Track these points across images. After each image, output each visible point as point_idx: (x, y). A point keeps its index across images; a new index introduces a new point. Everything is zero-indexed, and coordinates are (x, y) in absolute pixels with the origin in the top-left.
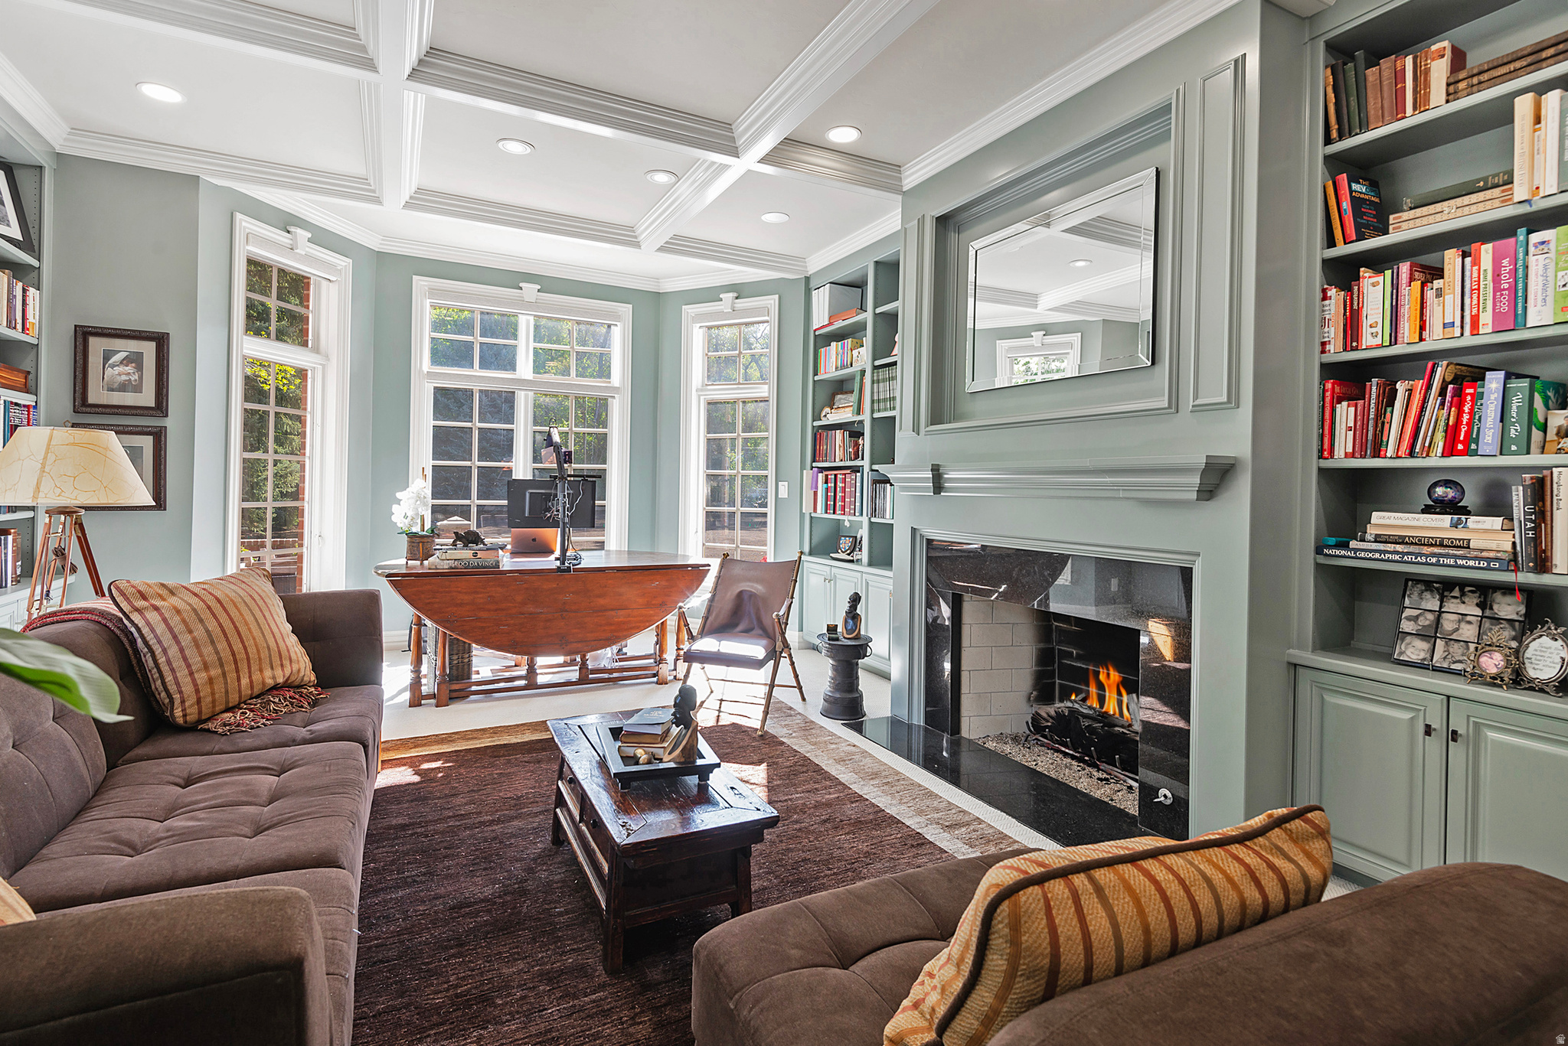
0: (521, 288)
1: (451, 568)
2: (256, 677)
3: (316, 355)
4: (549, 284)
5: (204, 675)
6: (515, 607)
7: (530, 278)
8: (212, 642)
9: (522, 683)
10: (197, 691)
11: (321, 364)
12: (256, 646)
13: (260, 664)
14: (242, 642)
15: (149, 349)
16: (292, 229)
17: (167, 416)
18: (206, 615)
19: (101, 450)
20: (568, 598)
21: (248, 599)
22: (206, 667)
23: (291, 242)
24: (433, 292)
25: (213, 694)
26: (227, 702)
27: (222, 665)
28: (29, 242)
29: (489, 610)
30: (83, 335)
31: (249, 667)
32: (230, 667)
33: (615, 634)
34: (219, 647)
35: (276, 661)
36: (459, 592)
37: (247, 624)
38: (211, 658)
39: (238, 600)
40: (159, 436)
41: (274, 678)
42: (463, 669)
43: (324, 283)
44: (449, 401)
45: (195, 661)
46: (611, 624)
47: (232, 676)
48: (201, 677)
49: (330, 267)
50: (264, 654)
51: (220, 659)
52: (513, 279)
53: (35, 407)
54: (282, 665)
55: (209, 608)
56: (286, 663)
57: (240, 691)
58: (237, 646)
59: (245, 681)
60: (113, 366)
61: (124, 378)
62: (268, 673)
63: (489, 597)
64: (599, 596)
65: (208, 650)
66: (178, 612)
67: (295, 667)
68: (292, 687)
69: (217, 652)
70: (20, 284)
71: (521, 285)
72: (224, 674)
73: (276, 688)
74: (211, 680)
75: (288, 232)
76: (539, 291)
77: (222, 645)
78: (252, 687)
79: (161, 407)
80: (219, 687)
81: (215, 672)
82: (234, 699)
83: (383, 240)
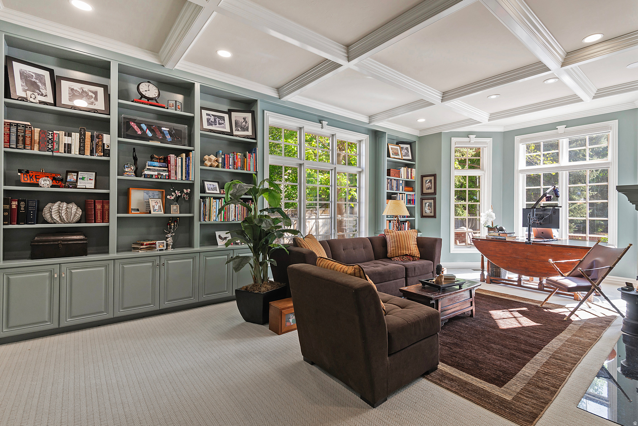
0: (557, 129)
1: (492, 238)
2: (402, 251)
3: (482, 171)
4: (569, 123)
5: (392, 248)
6: (509, 254)
7: (561, 123)
8: (395, 243)
9: (516, 283)
10: (391, 251)
11: (483, 174)
12: (403, 245)
13: (403, 249)
14: (400, 243)
15: (432, 178)
16: (469, 136)
17: (436, 194)
18: (395, 237)
19: (398, 204)
20: (529, 254)
21: (405, 235)
22: (393, 247)
23: (469, 140)
24: (522, 141)
25: (393, 253)
26: (396, 255)
27: (395, 247)
28: (413, 159)
29: (500, 254)
30: (423, 177)
31: (401, 249)
32: (397, 248)
33: (549, 272)
34: (396, 244)
35: (407, 249)
36: (491, 246)
37: (402, 240)
38: (394, 246)
39: (402, 235)
40: (434, 199)
41: (406, 253)
42: (497, 274)
43: (485, 148)
44: (532, 180)
45: (392, 245)
46: (547, 268)
47: (397, 250)
48: (392, 249)
49: (485, 143)
50: (404, 247)
51: (395, 246)
52: (553, 126)
53: (415, 195)
54: (408, 250)
55: (396, 236)
56: (409, 250)
57: (398, 254)
58: (399, 244)
59: (400, 252)
60: (427, 184)
61: (429, 186)
62: (405, 251)
63: (500, 249)
64: (542, 255)
65: (394, 244)
66: (391, 236)
67: (412, 252)
68: (411, 256)
69: (395, 245)
70: (410, 169)
71: (557, 127)
72: (396, 249)
73: (406, 255)
74: (393, 250)
75: (469, 137)
76: (566, 127)
77: (396, 243)
78: (401, 254)
79: (435, 193)
80: (394, 251)
81: (394, 248)
82: (397, 255)
83: (504, 128)
